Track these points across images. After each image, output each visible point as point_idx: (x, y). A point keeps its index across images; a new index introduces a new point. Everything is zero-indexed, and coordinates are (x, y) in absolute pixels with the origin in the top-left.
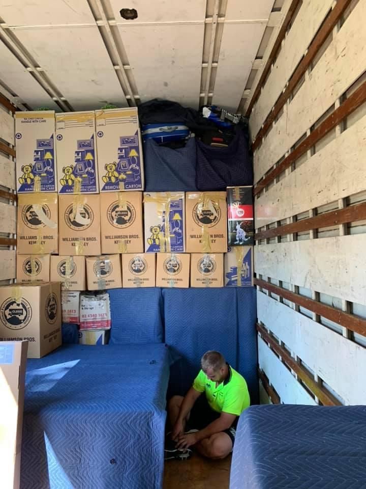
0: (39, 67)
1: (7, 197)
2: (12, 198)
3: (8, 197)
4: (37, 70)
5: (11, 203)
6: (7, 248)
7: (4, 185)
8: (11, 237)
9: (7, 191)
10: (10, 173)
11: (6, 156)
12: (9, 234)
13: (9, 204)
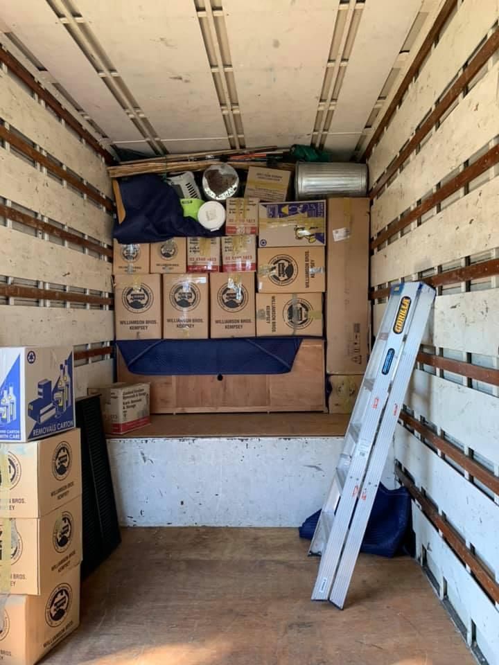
0: (79, 16)
1: (33, 226)
2: (40, 228)
3: (35, 226)
4: (75, 21)
5: (40, 236)
6: (35, 303)
7: (29, 208)
8: (41, 287)
9: (32, 216)
10: (36, 189)
11: (31, 163)
12: (38, 282)
13: (36, 236)
